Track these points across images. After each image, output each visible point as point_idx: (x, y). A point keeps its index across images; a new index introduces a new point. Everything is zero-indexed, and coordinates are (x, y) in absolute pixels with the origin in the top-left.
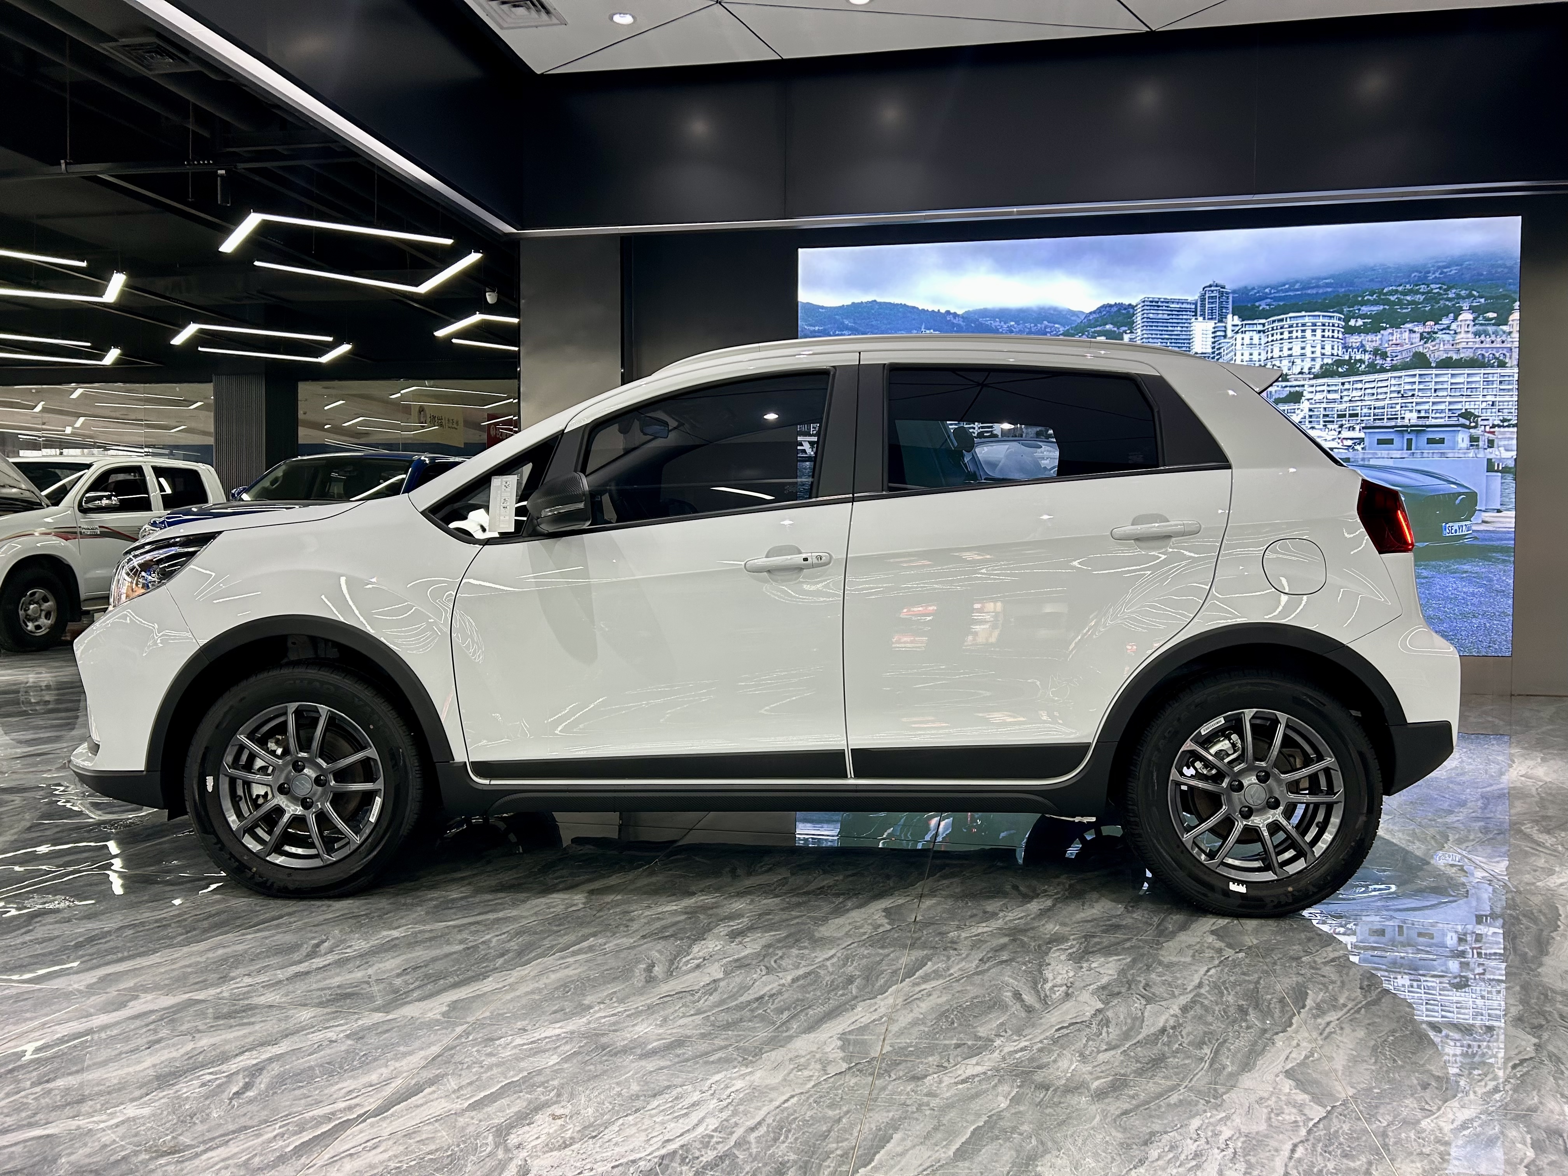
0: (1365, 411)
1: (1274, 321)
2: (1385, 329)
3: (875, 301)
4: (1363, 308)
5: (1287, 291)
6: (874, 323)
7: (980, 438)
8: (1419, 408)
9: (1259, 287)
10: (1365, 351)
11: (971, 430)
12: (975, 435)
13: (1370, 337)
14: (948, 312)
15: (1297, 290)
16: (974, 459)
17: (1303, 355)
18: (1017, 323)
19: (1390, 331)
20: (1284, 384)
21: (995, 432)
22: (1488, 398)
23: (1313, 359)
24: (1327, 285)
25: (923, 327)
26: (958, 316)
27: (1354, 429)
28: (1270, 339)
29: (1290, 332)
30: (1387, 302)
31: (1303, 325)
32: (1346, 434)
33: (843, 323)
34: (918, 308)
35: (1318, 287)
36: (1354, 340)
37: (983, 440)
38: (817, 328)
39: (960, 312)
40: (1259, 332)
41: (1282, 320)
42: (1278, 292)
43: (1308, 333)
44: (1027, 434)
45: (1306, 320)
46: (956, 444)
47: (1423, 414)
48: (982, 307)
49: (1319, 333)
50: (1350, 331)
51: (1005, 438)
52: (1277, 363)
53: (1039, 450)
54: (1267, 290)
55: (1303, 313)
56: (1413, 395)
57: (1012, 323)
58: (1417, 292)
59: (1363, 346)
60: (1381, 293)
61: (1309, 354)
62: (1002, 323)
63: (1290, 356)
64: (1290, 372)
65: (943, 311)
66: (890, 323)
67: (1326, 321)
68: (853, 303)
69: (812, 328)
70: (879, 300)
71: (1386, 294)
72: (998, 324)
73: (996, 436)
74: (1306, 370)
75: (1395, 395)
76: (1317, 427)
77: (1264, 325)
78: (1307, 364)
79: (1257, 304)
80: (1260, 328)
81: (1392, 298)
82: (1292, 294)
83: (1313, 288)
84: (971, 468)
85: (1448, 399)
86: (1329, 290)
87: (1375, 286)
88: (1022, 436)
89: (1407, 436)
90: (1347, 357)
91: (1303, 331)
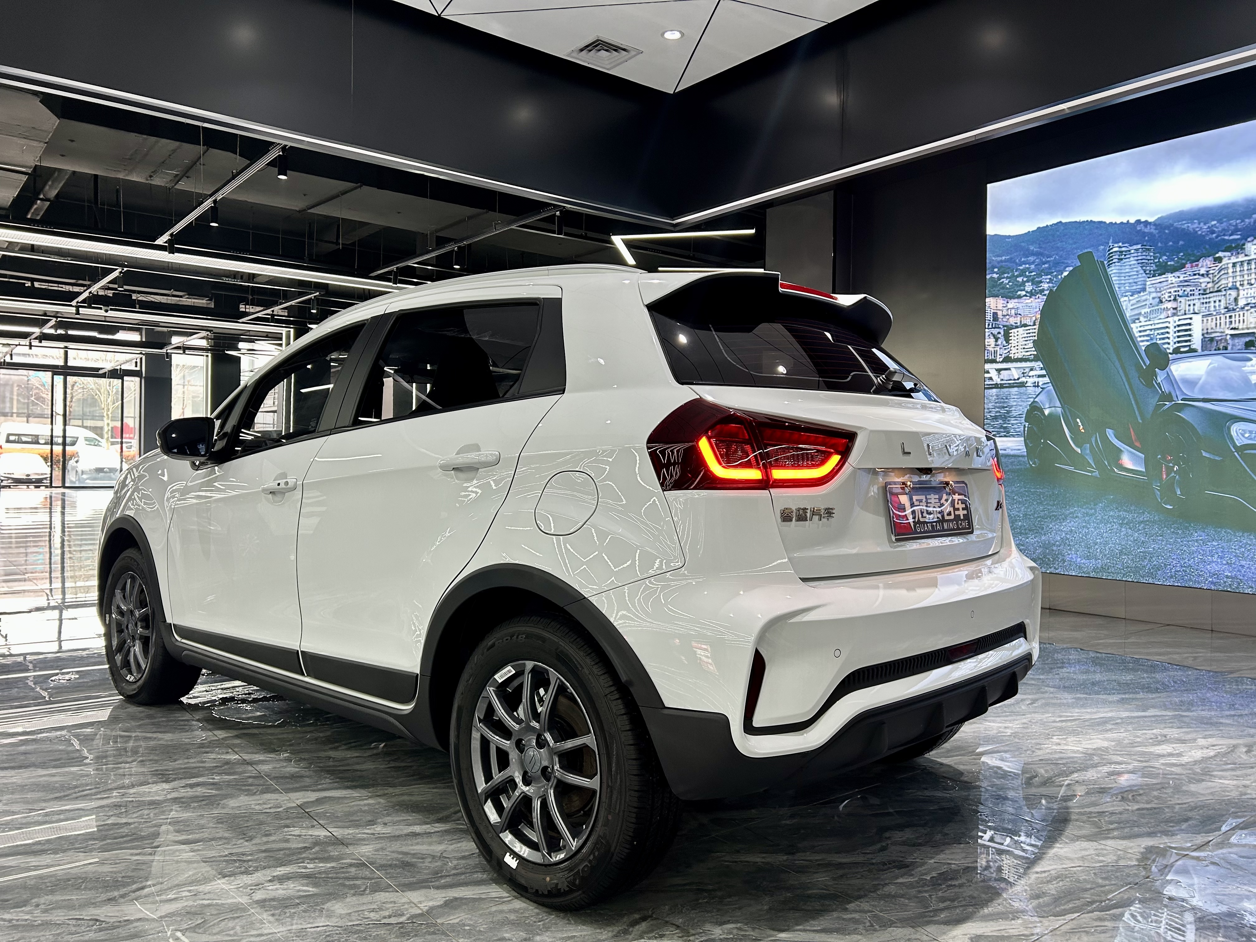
3: (1061, 222)
6: (1059, 245)
7: (1176, 353)
11: (1166, 346)
12: (1171, 351)
14: (1138, 222)
16: (1169, 378)
18: (1220, 221)
21: (1193, 347)
25: (1111, 241)
26: (1150, 223)
33: (1028, 250)
34: (1105, 222)
37: (1179, 356)
38: (1004, 258)
39: (1151, 220)
44: (1233, 345)
46: (1148, 362)
48: (1177, 210)
51: (1206, 352)
53: (1249, 363)
57: (1214, 223)
62: (1202, 224)
65: (1132, 221)
66: (1075, 243)
68: (1039, 228)
69: (999, 259)
70: (1064, 221)
72: (1196, 225)
73: (1195, 351)
84: (1166, 388)
88: (1226, 348)
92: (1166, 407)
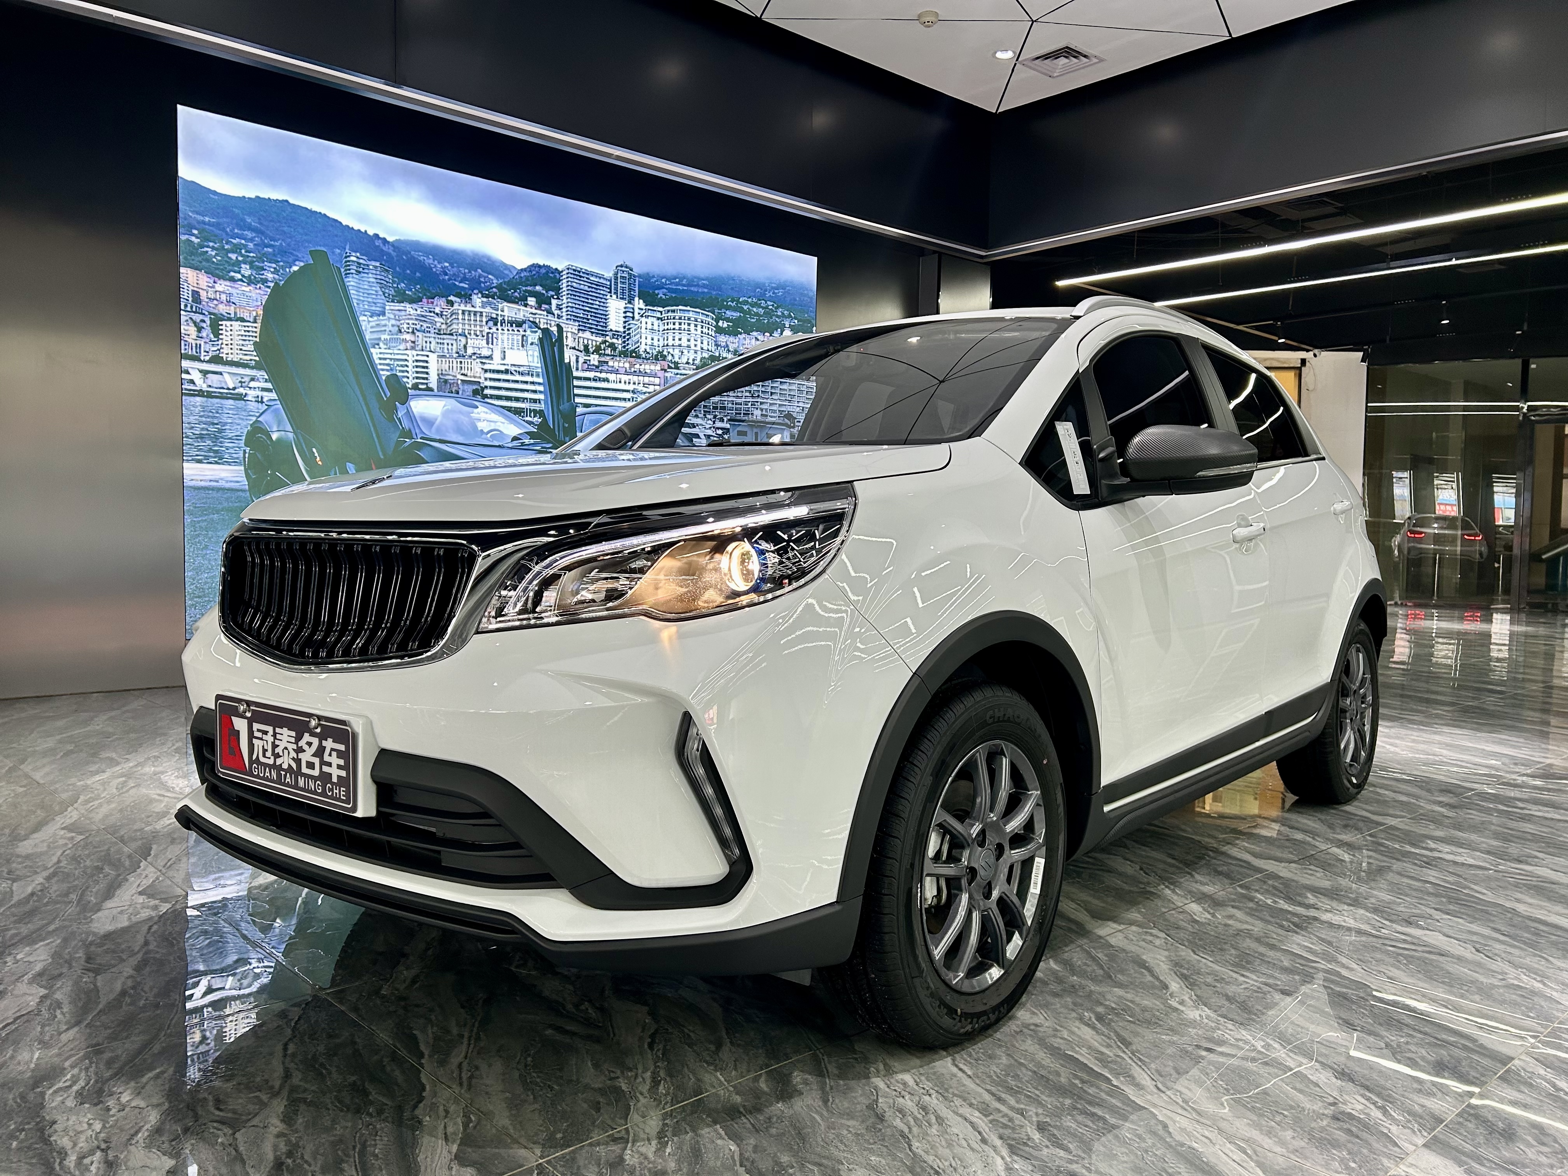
0: (730, 405)
1: (668, 311)
2: (741, 334)
3: (287, 201)
4: (727, 312)
5: (677, 284)
6: (286, 229)
7: (415, 389)
8: (763, 407)
9: (658, 276)
10: (729, 351)
11: (405, 380)
12: (410, 386)
13: (732, 339)
14: (376, 236)
15: (684, 285)
16: (409, 414)
17: (689, 346)
18: (451, 265)
19: (743, 335)
20: (676, 371)
21: (430, 385)
22: (801, 404)
23: (696, 352)
24: (704, 286)
25: (348, 247)
26: (388, 242)
27: (723, 421)
28: (666, 327)
29: (680, 324)
30: (741, 310)
31: (689, 319)
32: (719, 424)
33: (244, 220)
34: (340, 223)
35: (698, 285)
36: (722, 339)
37: (418, 392)
38: (207, 219)
39: (390, 239)
40: (658, 319)
41: (673, 311)
42: (671, 284)
43: (692, 327)
44: (463, 391)
45: (691, 314)
46: (389, 394)
47: (764, 413)
48: (414, 239)
49: (699, 327)
50: (719, 330)
51: (441, 393)
52: (671, 351)
53: (476, 411)
54: (663, 280)
55: (688, 308)
56: (758, 396)
57: (447, 264)
58: (759, 306)
59: (727, 346)
60: (738, 301)
61: (693, 347)
62: (436, 262)
63: (680, 346)
64: (680, 361)
65: (371, 232)
66: (306, 234)
67: (704, 318)
68: (258, 197)
69: (200, 218)
70: (292, 201)
71: (741, 303)
72: (431, 261)
73: (431, 390)
74: (691, 361)
75: (748, 394)
76: (700, 416)
77: (661, 312)
78: (692, 356)
79: (656, 292)
80: (659, 315)
81: (745, 308)
82: (681, 288)
83: (695, 286)
84: (406, 424)
85: (778, 402)
86: (706, 290)
87: (735, 295)
88: (458, 393)
89: (755, 430)
90: (717, 354)
91: (689, 324)
92: (406, 445)
